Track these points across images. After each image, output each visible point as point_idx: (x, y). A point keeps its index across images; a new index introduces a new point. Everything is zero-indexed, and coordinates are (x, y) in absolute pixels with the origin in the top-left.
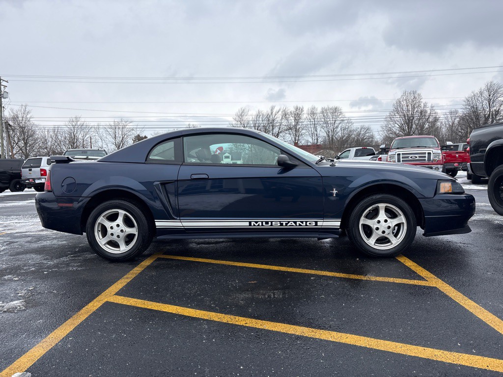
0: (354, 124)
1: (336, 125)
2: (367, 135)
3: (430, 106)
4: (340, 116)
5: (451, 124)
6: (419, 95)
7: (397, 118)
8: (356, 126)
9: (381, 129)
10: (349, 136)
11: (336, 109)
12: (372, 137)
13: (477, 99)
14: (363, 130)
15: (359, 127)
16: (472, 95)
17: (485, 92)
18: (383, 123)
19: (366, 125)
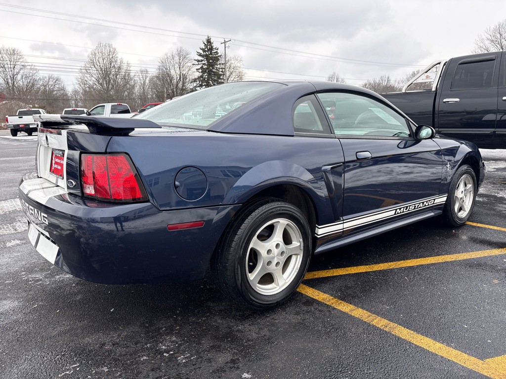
0: (40, 72)
1: (16, 70)
2: (57, 86)
3: (126, 62)
4: (21, 60)
5: (143, 83)
6: (115, 49)
7: (93, 71)
8: (42, 75)
9: (77, 82)
10: (33, 85)
11: (14, 51)
12: (63, 89)
13: (170, 62)
14: (51, 80)
15: (47, 76)
16: (166, 57)
17: (176, 56)
18: (78, 75)
19: (55, 75)
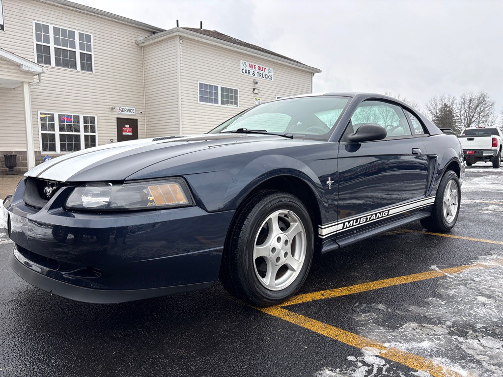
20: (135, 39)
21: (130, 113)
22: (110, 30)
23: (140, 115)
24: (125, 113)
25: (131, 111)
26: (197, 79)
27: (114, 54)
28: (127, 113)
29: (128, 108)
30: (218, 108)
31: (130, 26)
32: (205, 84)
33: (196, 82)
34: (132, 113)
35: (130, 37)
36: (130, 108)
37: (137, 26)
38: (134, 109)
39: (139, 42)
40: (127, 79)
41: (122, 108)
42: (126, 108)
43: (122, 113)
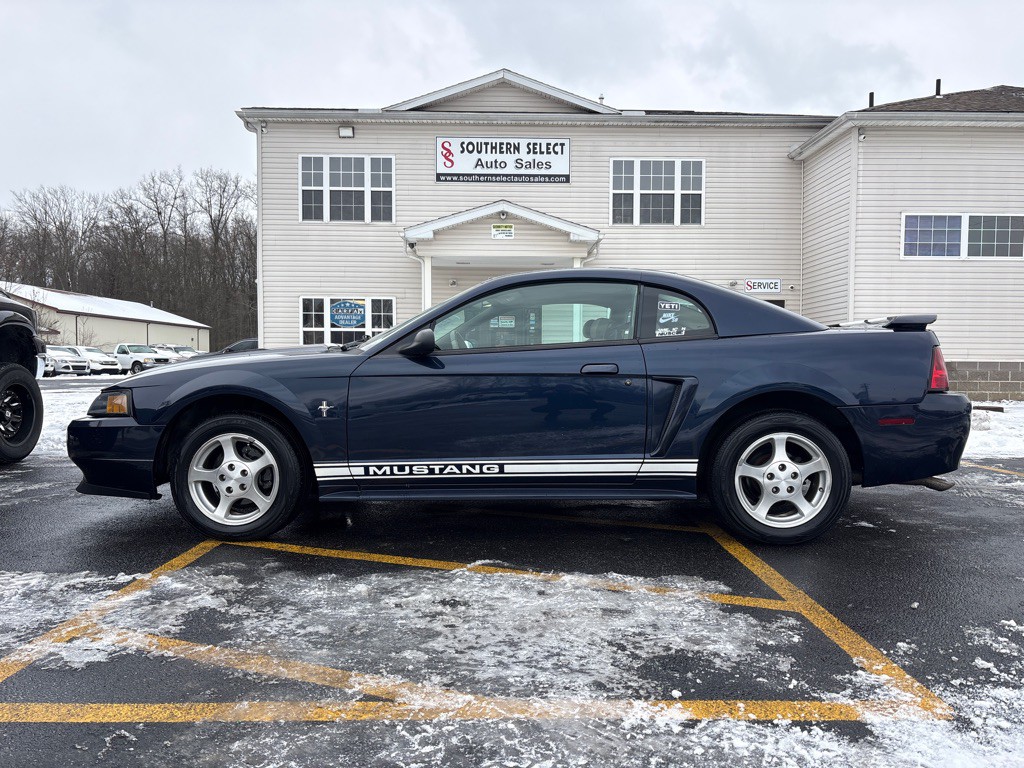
20: (788, 149)
21: (770, 291)
22: (738, 145)
23: (789, 293)
24: (759, 290)
25: (772, 286)
26: (899, 209)
27: (743, 185)
28: (763, 290)
29: (764, 281)
30: (960, 264)
31: (779, 127)
32: (921, 217)
33: (898, 216)
34: (773, 290)
35: (776, 147)
36: (769, 281)
37: (792, 125)
38: (778, 281)
39: (793, 154)
40: (766, 226)
41: (753, 281)
42: (761, 281)
43: (753, 290)
